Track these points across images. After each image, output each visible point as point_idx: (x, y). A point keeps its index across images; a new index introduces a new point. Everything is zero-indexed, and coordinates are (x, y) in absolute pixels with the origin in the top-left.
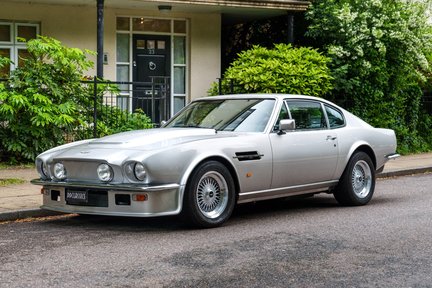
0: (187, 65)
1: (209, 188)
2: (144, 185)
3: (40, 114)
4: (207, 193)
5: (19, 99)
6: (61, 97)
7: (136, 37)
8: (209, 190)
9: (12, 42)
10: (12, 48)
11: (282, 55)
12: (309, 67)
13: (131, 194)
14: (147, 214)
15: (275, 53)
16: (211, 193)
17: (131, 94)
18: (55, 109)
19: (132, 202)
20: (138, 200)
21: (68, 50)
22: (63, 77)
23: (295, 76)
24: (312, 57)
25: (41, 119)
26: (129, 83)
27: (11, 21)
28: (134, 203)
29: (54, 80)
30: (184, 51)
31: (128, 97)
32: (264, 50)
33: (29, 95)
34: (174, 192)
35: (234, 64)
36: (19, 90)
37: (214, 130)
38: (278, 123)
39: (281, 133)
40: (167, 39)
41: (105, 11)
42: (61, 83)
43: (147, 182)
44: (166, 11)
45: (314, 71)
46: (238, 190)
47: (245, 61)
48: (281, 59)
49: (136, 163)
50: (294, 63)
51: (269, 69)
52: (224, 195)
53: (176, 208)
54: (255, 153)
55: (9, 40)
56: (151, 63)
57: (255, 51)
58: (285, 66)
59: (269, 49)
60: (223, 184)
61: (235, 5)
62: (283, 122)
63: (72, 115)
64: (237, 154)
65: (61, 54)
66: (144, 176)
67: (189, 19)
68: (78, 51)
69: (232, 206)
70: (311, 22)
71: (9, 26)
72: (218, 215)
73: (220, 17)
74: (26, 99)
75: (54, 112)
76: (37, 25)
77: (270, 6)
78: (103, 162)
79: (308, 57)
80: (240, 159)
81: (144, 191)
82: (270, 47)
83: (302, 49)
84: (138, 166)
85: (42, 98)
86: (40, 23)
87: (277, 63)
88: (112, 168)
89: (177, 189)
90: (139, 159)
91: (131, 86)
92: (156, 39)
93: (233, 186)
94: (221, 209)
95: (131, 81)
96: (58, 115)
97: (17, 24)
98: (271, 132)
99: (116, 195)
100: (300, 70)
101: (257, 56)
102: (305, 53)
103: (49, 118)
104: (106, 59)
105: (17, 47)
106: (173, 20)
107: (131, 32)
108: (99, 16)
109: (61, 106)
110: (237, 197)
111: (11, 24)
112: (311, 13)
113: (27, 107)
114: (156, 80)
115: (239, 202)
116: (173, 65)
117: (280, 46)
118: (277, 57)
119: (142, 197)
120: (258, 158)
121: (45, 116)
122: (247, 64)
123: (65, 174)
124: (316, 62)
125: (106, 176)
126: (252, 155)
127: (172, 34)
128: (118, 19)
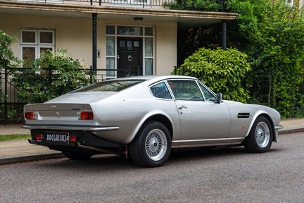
0: (154, 57)
7: (119, 39)
9: (36, 43)
10: (36, 47)
26: (114, 70)
27: (35, 29)
40: (140, 40)
41: (98, 21)
44: (139, 21)
55: (34, 42)
56: (129, 56)
67: (155, 26)
71: (34, 33)
73: (176, 25)
76: (53, 32)
77: (210, 17)
86: (55, 30)
91: (116, 72)
92: (133, 40)
95: (116, 68)
97: (39, 31)
104: (99, 54)
105: (39, 47)
106: (144, 27)
107: (116, 35)
108: (94, 25)
111: (36, 31)
114: (132, 68)
116: (144, 57)
127: (144, 36)
128: (107, 27)
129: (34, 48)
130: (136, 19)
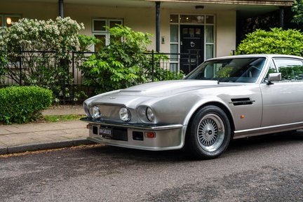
1: (209, 127)
2: (153, 125)
3: (116, 73)
4: (206, 132)
5: (103, 64)
6: (130, 63)
7: (182, 27)
8: (209, 129)
9: (106, 31)
10: (106, 34)
11: (275, 34)
12: (294, 43)
13: (143, 131)
14: (156, 148)
15: (270, 33)
16: (210, 131)
17: (179, 62)
18: (126, 70)
19: (144, 138)
20: (148, 137)
21: (136, 34)
22: (132, 50)
23: (284, 48)
24: (296, 35)
25: (116, 77)
27: (106, 18)
28: (146, 139)
29: (126, 52)
30: (212, 35)
31: (177, 64)
32: (263, 32)
33: (110, 62)
34: (178, 131)
35: (243, 41)
36: (104, 59)
37: (216, 82)
38: (268, 75)
39: (269, 83)
40: (202, 28)
41: (161, 10)
42: (131, 54)
43: (155, 122)
44: (200, 9)
45: (297, 45)
46: (233, 128)
47: (251, 39)
48: (274, 37)
49: (147, 108)
50: (283, 39)
51: (267, 44)
52: (221, 133)
53: (179, 144)
54: (248, 99)
56: (192, 43)
57: (257, 33)
58: (277, 42)
59: (266, 31)
60: (220, 124)
61: (244, 3)
62: (271, 75)
63: (137, 74)
64: (233, 100)
65: (130, 36)
66: (153, 118)
67: (216, 15)
68: (142, 34)
69: (227, 142)
70: (295, 13)
72: (214, 150)
73: (235, 13)
74: (107, 64)
75: (125, 72)
76: (122, 21)
77: (268, 4)
78: (123, 106)
79: (293, 35)
80: (235, 104)
81: (153, 130)
82: (268, 30)
83: (289, 30)
84: (149, 110)
85: (118, 64)
86: (123, 19)
87: (271, 39)
88: (130, 111)
89: (180, 128)
90: (149, 104)
91: (179, 56)
92: (195, 27)
93: (229, 126)
94: (218, 144)
95: (179, 53)
96: (128, 74)
97: (109, 20)
98: (262, 82)
99: (133, 132)
100: (287, 44)
101: (259, 36)
102: (291, 33)
103: (122, 76)
104: (163, 40)
105: (109, 34)
106: (205, 15)
107: (179, 24)
108: (157, 13)
109: (130, 69)
110: (233, 134)
111: (106, 20)
112: (296, 7)
113: (108, 69)
114: (192, 52)
115: (234, 138)
116: (205, 43)
117: (274, 29)
118: (272, 36)
119: (152, 135)
120: (251, 103)
121: (119, 75)
122: (252, 41)
123: (99, 114)
124: (299, 39)
125: (125, 118)
126: (246, 101)
127: (205, 24)
128: (171, 15)
129: (105, 36)
130: (197, 7)
